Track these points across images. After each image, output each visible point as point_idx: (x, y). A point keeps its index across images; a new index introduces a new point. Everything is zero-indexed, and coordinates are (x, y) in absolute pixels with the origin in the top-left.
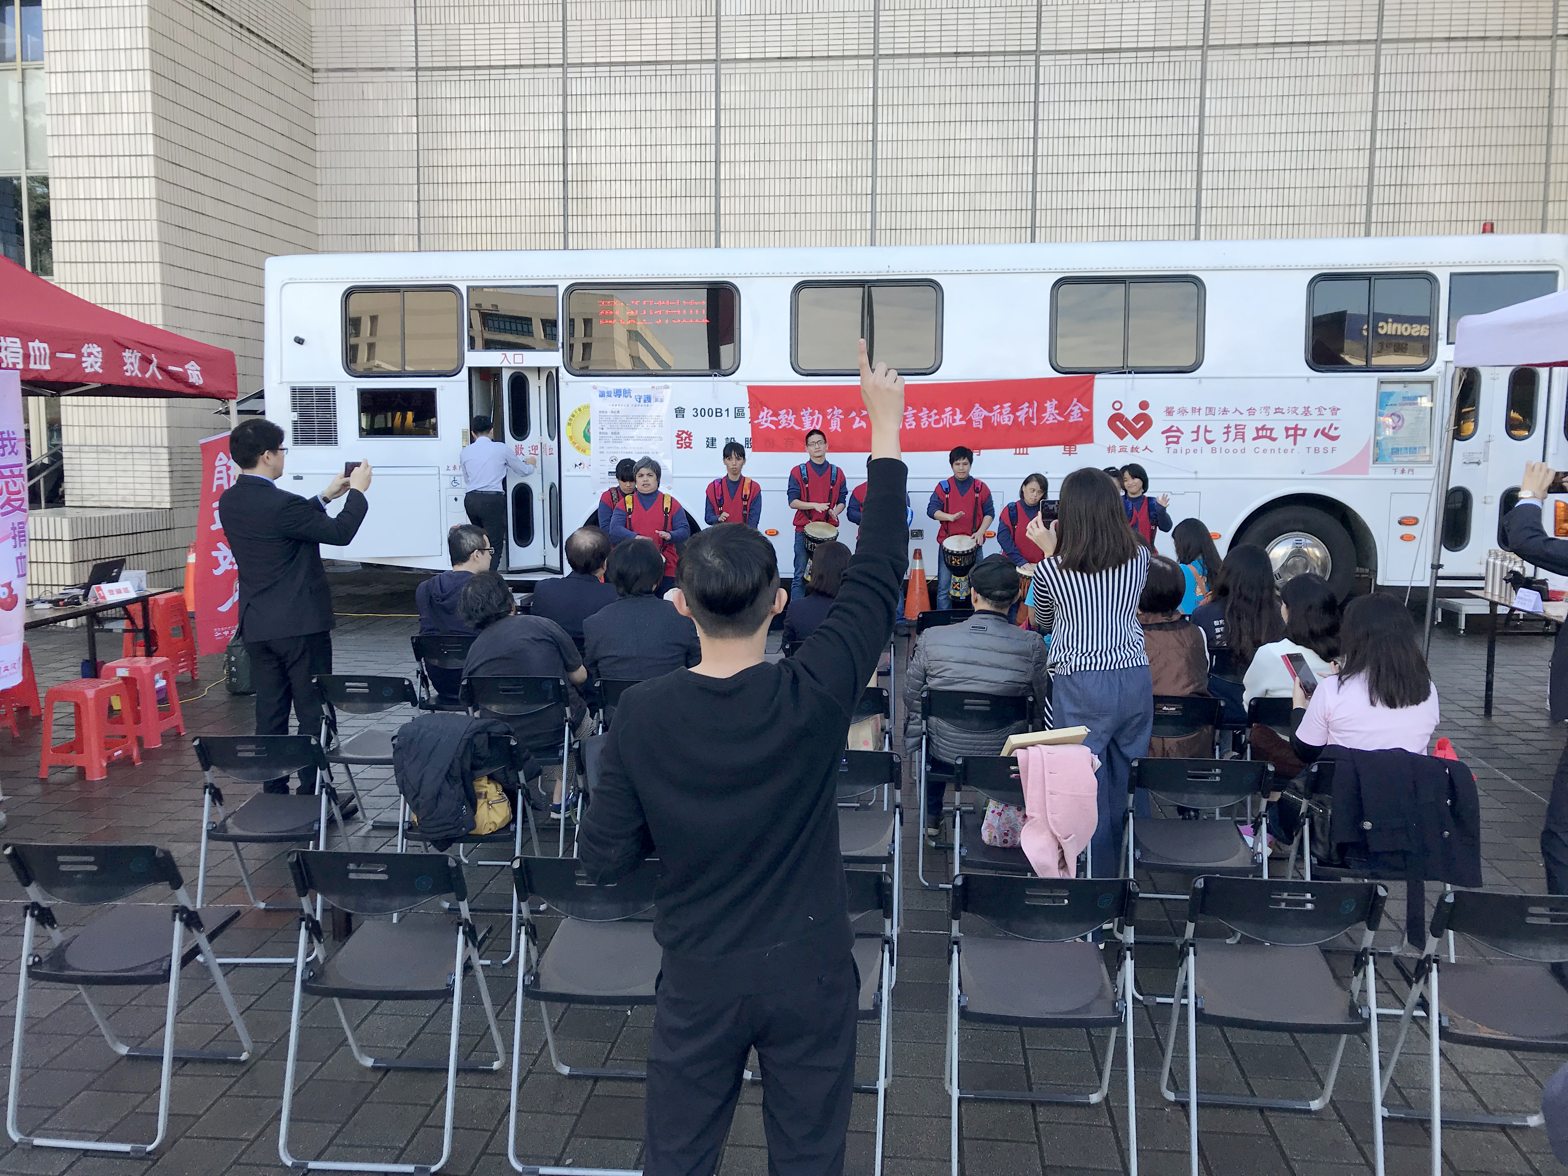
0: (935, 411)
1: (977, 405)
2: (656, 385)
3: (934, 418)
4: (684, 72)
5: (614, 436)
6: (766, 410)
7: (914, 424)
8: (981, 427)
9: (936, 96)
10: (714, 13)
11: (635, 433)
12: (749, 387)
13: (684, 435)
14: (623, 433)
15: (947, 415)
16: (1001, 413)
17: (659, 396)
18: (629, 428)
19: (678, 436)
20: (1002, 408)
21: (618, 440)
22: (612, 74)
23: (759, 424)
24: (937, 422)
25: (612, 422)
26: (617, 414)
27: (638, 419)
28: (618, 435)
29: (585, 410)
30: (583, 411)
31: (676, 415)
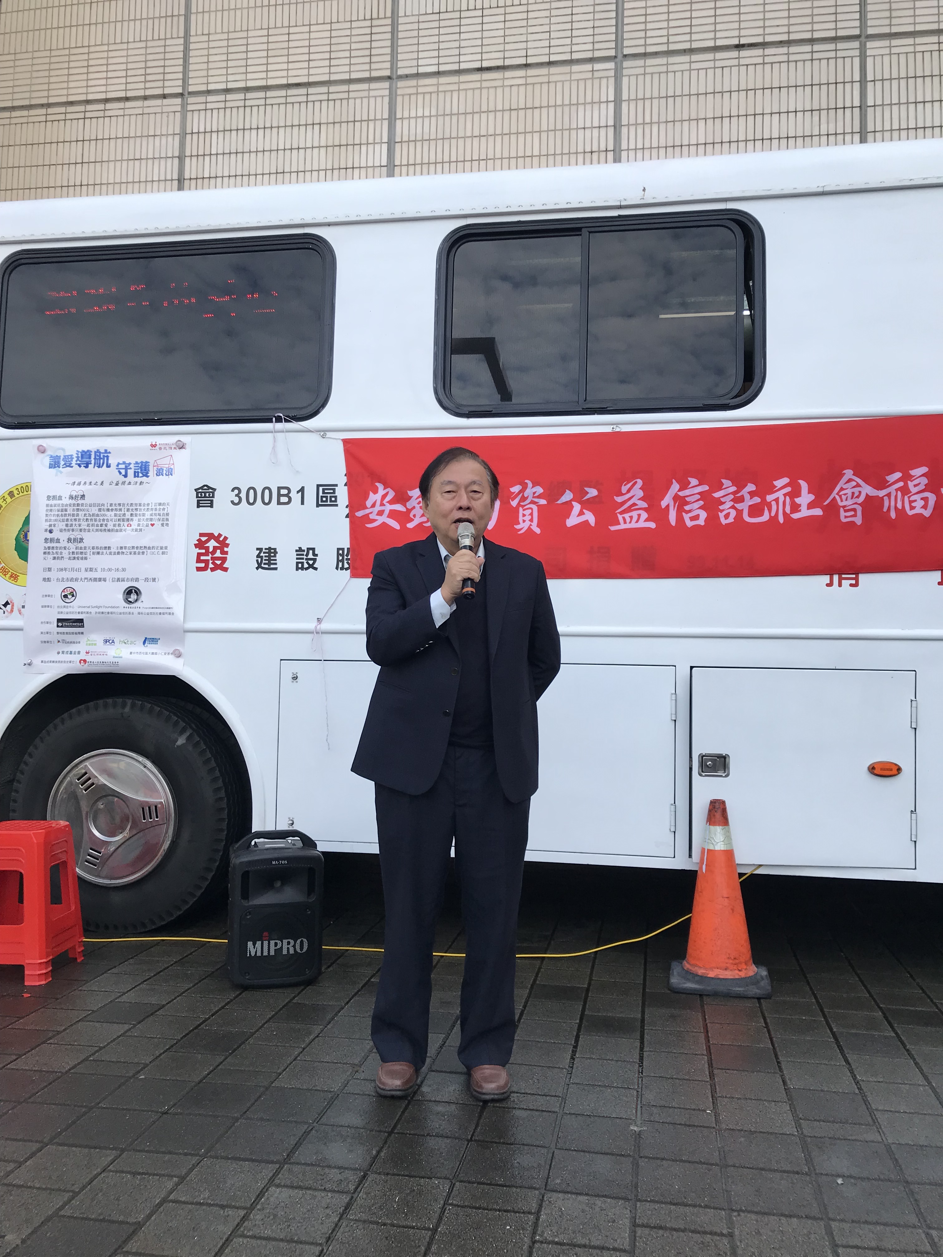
0: (751, 487)
1: (848, 473)
2: (159, 440)
3: (749, 502)
4: (345, 95)
5: (72, 546)
6: (381, 491)
7: (703, 515)
8: (858, 520)
9: (709, 106)
10: (389, 14)
11: (115, 540)
12: (346, 442)
13: (212, 544)
14: (92, 539)
15: (780, 494)
16: (905, 491)
17: (164, 463)
18: (103, 528)
19: (200, 545)
20: (906, 478)
21: (79, 555)
22: (248, 103)
23: (367, 519)
24: (755, 511)
25: (70, 518)
26: (80, 502)
27: (121, 510)
28: (80, 545)
29: (21, 494)
30: (17, 496)
31: (198, 501)
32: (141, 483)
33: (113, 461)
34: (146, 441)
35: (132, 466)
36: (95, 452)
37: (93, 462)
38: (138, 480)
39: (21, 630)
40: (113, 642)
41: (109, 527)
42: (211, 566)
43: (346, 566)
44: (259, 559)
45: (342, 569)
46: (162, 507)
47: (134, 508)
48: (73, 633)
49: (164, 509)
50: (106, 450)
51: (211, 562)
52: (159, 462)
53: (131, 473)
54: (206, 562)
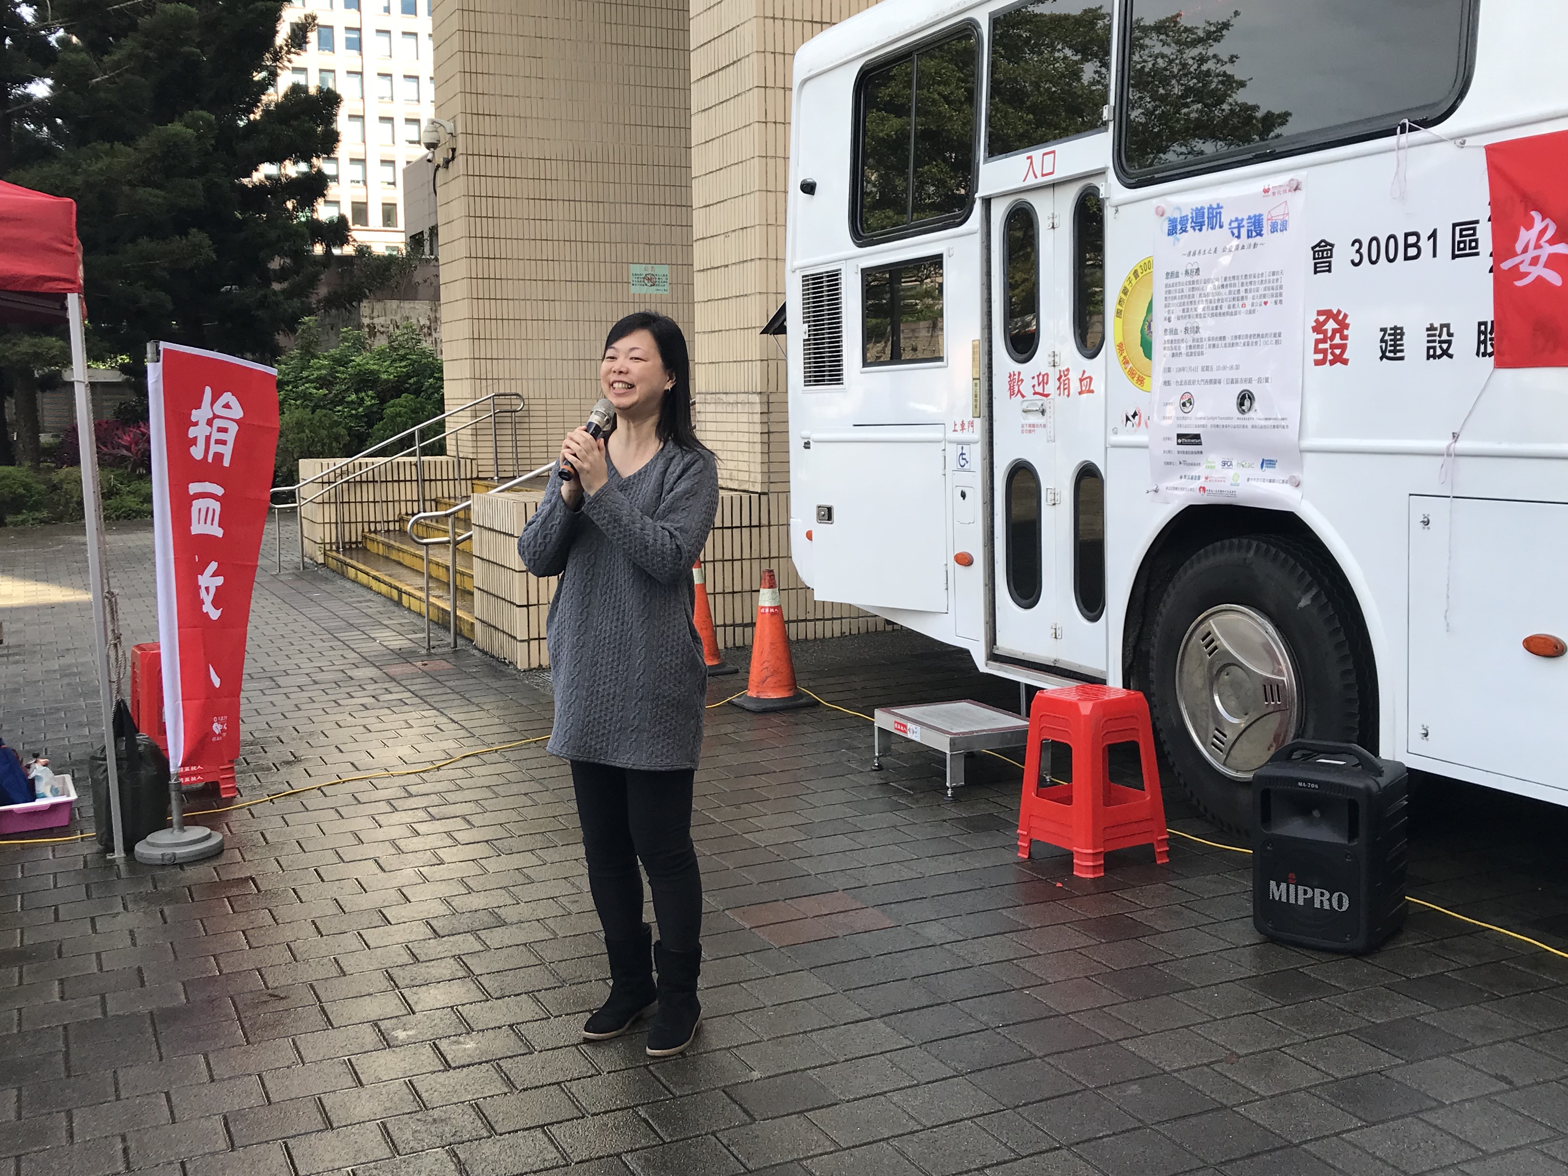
2: (1273, 182)
5: (1189, 338)
6: (1537, 225)
11: (1230, 327)
12: (1490, 149)
13: (1331, 325)
14: (1209, 327)
17: (1277, 214)
18: (1218, 312)
19: (1318, 328)
21: (1195, 350)
23: (1515, 272)
25: (1186, 300)
26: (1196, 278)
27: (1235, 285)
28: (1197, 336)
29: (1145, 273)
30: (1141, 275)
31: (1316, 264)
32: (1255, 245)
33: (1225, 220)
34: (1258, 186)
35: (1245, 223)
36: (1209, 209)
37: (1206, 223)
38: (1252, 241)
39: (1146, 447)
40: (1231, 465)
41: (1225, 310)
42: (1330, 357)
43: (1490, 349)
44: (1384, 345)
45: (1484, 355)
46: (1275, 277)
47: (1249, 280)
48: (1192, 453)
49: (1277, 280)
50: (1218, 205)
51: (1329, 351)
52: (1273, 213)
53: (1244, 232)
54: (1324, 351)
